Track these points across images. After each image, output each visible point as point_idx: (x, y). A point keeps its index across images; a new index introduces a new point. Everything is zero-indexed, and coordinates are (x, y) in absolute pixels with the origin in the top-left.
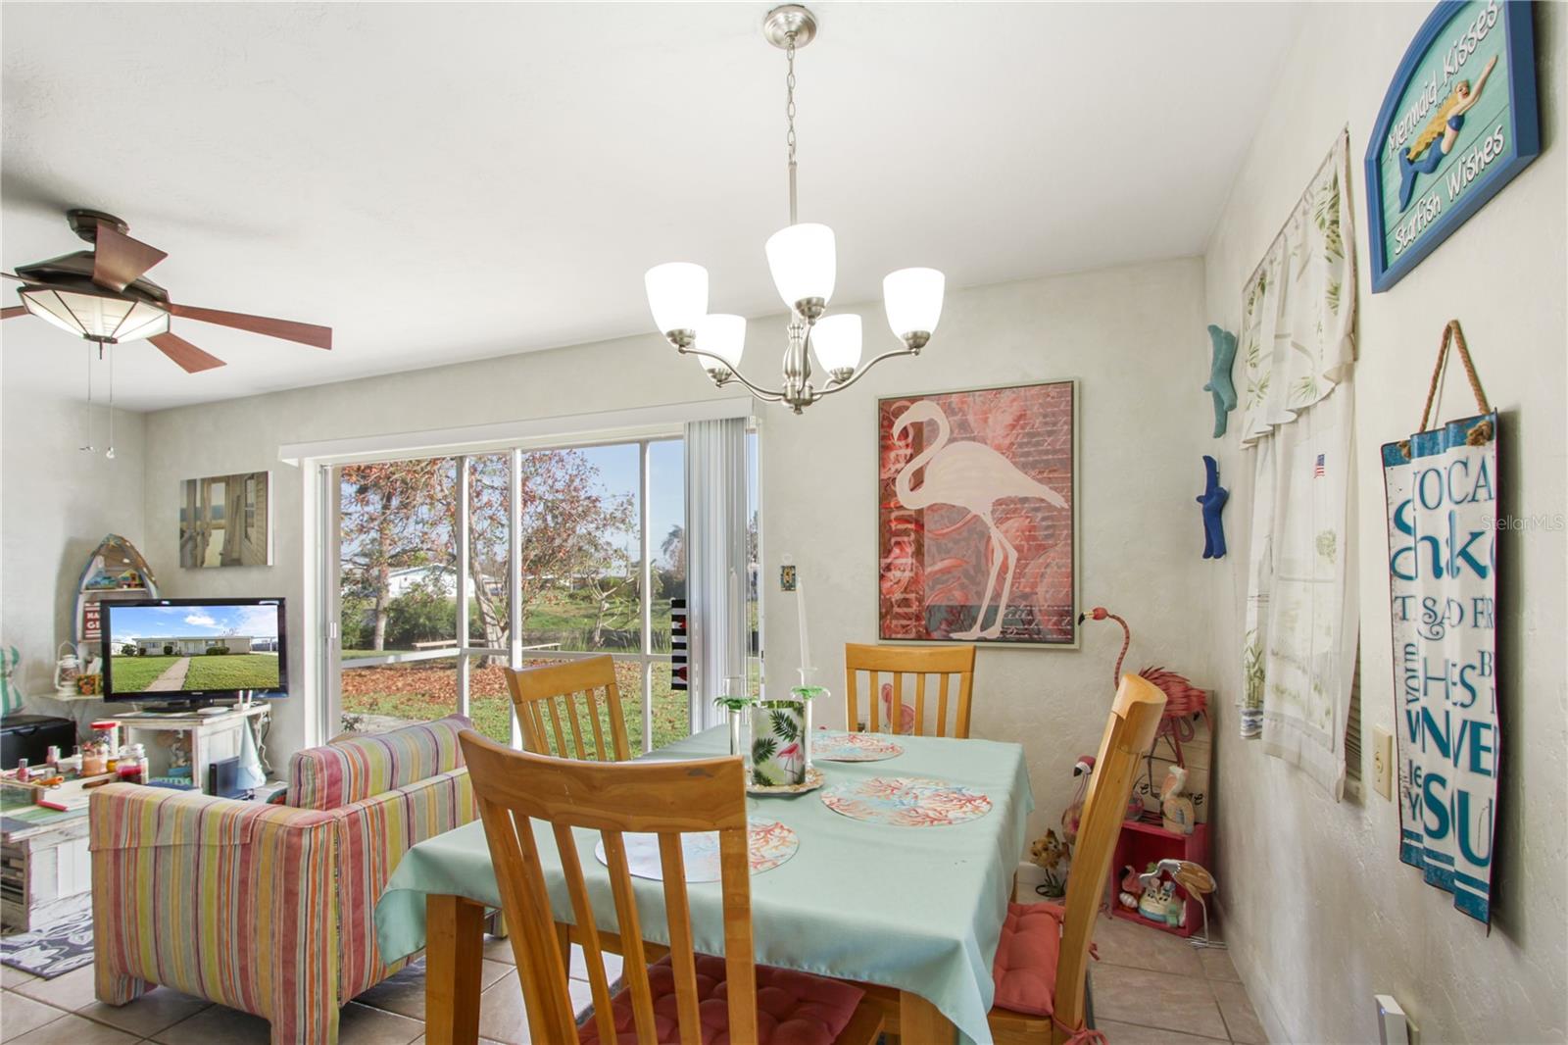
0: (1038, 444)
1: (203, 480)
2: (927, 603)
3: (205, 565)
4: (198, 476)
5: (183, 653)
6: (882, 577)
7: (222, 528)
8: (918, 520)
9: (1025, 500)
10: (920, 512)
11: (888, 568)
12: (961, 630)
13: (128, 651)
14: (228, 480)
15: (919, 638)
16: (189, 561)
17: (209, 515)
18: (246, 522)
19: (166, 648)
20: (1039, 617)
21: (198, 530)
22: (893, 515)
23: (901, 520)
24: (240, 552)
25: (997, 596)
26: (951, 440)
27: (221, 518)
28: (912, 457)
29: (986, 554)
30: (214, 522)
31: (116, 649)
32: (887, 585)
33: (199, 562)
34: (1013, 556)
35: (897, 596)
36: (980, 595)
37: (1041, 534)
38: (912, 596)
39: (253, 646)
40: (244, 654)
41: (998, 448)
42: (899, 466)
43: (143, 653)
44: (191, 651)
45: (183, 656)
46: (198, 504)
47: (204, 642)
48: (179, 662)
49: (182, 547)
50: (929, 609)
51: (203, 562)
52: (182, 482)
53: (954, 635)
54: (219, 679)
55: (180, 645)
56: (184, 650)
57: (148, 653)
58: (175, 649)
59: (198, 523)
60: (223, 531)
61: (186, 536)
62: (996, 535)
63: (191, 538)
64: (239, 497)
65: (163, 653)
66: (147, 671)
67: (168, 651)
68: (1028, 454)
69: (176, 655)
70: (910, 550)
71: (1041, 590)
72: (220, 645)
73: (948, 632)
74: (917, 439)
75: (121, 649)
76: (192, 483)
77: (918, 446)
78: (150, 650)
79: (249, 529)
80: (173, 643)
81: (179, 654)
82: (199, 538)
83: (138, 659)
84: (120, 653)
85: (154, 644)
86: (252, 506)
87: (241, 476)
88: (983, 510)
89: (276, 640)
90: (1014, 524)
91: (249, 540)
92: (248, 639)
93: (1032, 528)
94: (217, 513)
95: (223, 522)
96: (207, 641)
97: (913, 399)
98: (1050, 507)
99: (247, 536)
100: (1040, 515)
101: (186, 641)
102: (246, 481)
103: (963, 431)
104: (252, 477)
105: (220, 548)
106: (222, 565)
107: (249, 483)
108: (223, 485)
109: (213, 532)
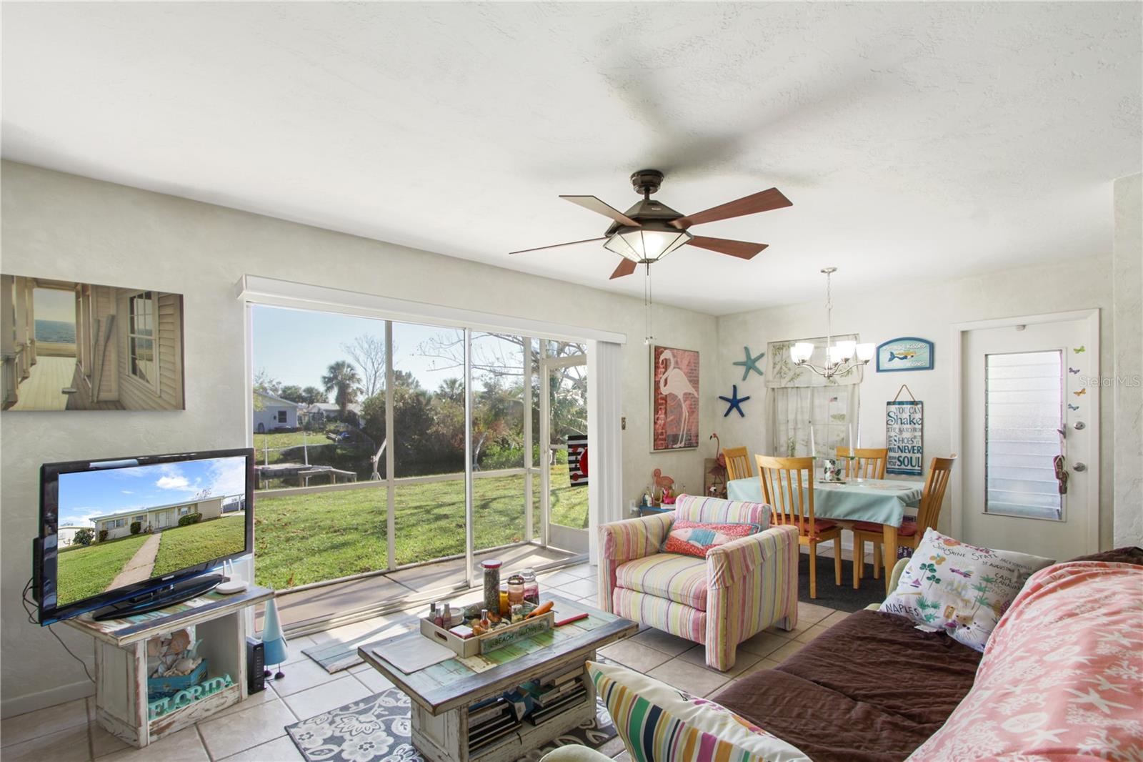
0: (693, 373)
2: (668, 433)
5: (153, 529)
6: (655, 423)
7: (74, 357)
8: (665, 399)
9: (690, 394)
10: (666, 396)
11: (658, 419)
12: (676, 444)
13: (83, 538)
14: (82, 291)
15: (665, 449)
18: (133, 352)
19: (133, 525)
20: (692, 438)
22: (660, 396)
23: (662, 399)
24: (120, 391)
25: (683, 431)
26: (674, 368)
28: (664, 373)
29: (681, 414)
30: (43, 345)
31: (65, 537)
32: (657, 426)
34: (687, 414)
35: (660, 431)
36: (680, 429)
37: (693, 407)
38: (664, 431)
39: (224, 507)
40: (216, 518)
41: (684, 373)
42: (661, 376)
43: (103, 537)
44: (162, 524)
45: (153, 533)
47: (176, 510)
48: (148, 542)
50: (668, 436)
53: (674, 446)
54: (191, 555)
55: (150, 517)
56: (155, 525)
57: (111, 535)
58: (144, 525)
60: (73, 361)
62: (684, 406)
64: (112, 317)
65: (130, 534)
66: (109, 563)
67: (136, 530)
68: (691, 377)
69: (146, 533)
70: (663, 411)
71: (693, 427)
72: (193, 511)
73: (673, 445)
74: (666, 364)
75: (73, 537)
77: (666, 368)
78: (113, 533)
79: (140, 363)
80: (141, 517)
81: (149, 532)
83: (97, 548)
84: (72, 543)
85: (117, 521)
86: (149, 333)
87: (119, 291)
88: (681, 397)
89: (243, 497)
90: (688, 402)
91: (142, 377)
92: (219, 500)
93: (691, 405)
95: (73, 347)
96: (179, 508)
97: (665, 348)
98: (695, 397)
99: (135, 371)
100: (693, 400)
101: (157, 511)
102: (132, 299)
103: (677, 366)
104: (148, 295)
105: (67, 383)
106: (72, 407)
107: (139, 303)
108: (73, 294)
109: (39, 359)
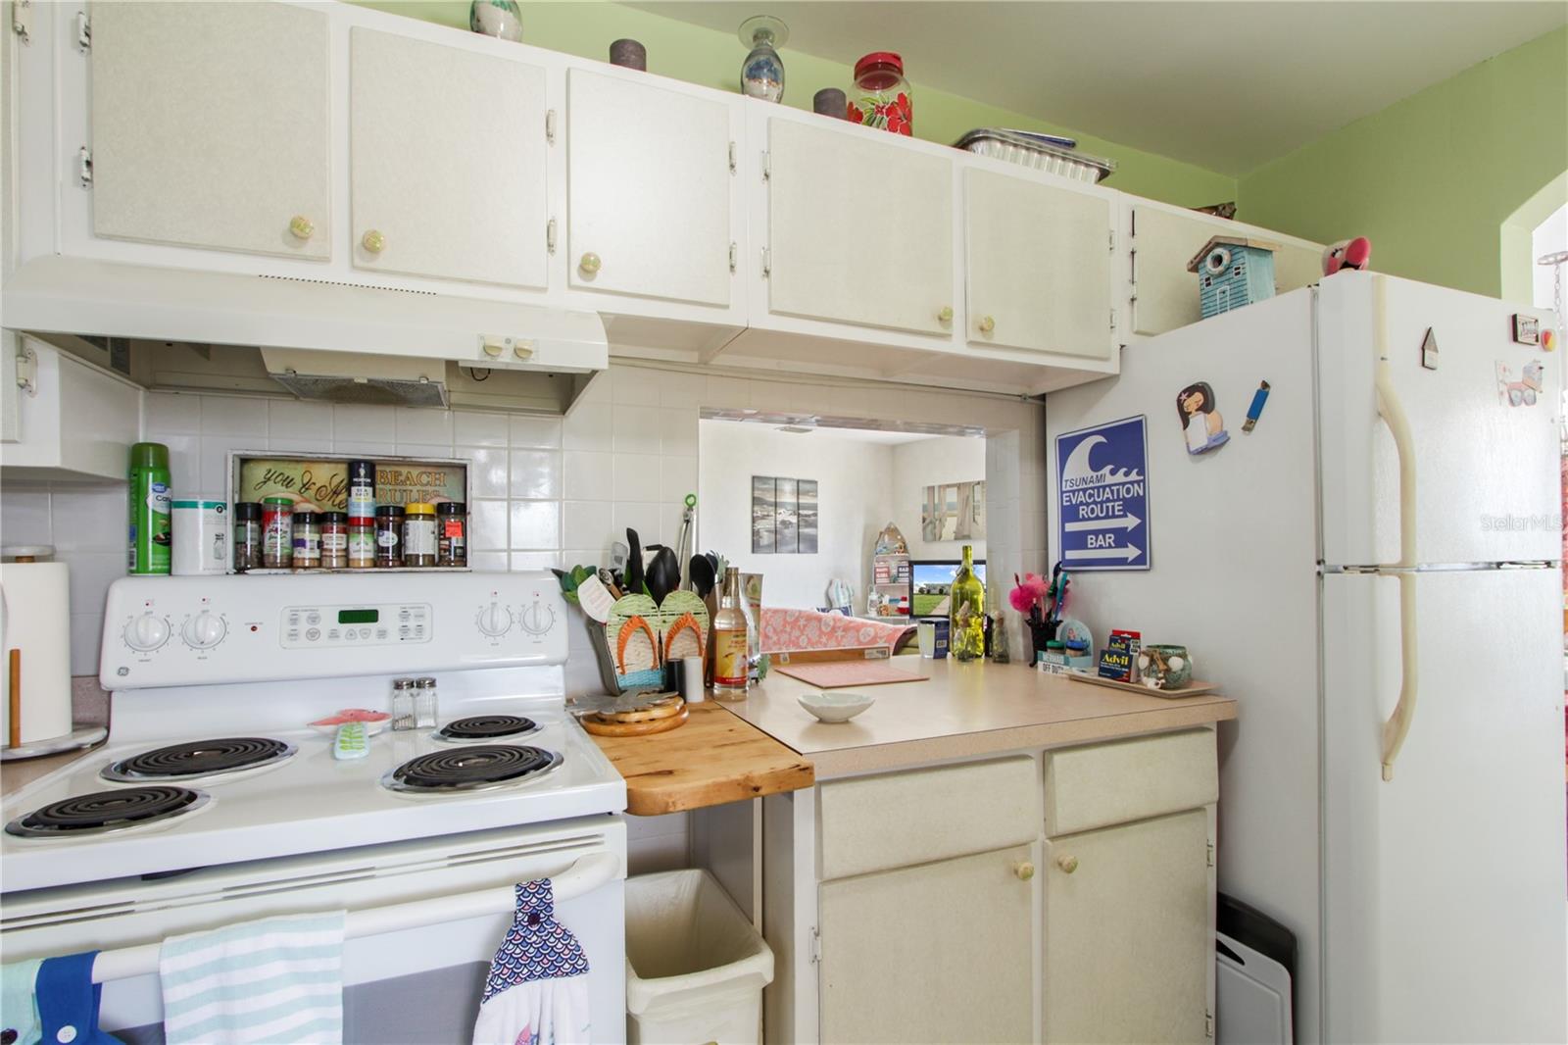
1: (940, 487)
3: (942, 539)
4: (936, 484)
7: (955, 516)
13: (921, 591)
14: (959, 486)
16: (929, 536)
17: (945, 508)
18: (973, 513)
19: (940, 590)
21: (936, 517)
24: (970, 531)
27: (954, 509)
30: (948, 512)
31: (916, 590)
33: (937, 537)
43: (929, 592)
46: (936, 501)
48: (947, 599)
49: (924, 529)
51: (940, 537)
52: (923, 488)
58: (945, 591)
59: (936, 513)
60: (955, 518)
61: (927, 521)
63: (931, 522)
64: (968, 497)
65: (938, 593)
66: (932, 602)
67: (941, 592)
76: (931, 489)
78: (933, 591)
79: (976, 517)
80: (943, 587)
82: (937, 522)
83: (927, 596)
84: (919, 592)
85: (933, 587)
86: (978, 501)
87: (970, 483)
91: (977, 523)
94: (951, 507)
95: (955, 512)
99: (974, 520)
102: (973, 486)
104: (979, 483)
105: (954, 528)
106: (956, 539)
107: (976, 487)
108: (956, 489)
109: (948, 519)
